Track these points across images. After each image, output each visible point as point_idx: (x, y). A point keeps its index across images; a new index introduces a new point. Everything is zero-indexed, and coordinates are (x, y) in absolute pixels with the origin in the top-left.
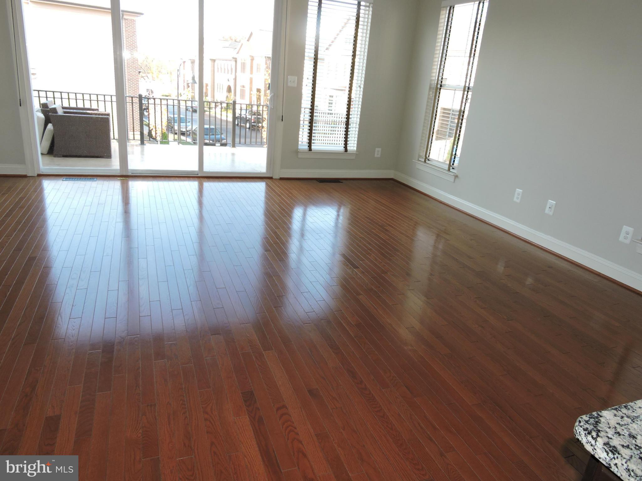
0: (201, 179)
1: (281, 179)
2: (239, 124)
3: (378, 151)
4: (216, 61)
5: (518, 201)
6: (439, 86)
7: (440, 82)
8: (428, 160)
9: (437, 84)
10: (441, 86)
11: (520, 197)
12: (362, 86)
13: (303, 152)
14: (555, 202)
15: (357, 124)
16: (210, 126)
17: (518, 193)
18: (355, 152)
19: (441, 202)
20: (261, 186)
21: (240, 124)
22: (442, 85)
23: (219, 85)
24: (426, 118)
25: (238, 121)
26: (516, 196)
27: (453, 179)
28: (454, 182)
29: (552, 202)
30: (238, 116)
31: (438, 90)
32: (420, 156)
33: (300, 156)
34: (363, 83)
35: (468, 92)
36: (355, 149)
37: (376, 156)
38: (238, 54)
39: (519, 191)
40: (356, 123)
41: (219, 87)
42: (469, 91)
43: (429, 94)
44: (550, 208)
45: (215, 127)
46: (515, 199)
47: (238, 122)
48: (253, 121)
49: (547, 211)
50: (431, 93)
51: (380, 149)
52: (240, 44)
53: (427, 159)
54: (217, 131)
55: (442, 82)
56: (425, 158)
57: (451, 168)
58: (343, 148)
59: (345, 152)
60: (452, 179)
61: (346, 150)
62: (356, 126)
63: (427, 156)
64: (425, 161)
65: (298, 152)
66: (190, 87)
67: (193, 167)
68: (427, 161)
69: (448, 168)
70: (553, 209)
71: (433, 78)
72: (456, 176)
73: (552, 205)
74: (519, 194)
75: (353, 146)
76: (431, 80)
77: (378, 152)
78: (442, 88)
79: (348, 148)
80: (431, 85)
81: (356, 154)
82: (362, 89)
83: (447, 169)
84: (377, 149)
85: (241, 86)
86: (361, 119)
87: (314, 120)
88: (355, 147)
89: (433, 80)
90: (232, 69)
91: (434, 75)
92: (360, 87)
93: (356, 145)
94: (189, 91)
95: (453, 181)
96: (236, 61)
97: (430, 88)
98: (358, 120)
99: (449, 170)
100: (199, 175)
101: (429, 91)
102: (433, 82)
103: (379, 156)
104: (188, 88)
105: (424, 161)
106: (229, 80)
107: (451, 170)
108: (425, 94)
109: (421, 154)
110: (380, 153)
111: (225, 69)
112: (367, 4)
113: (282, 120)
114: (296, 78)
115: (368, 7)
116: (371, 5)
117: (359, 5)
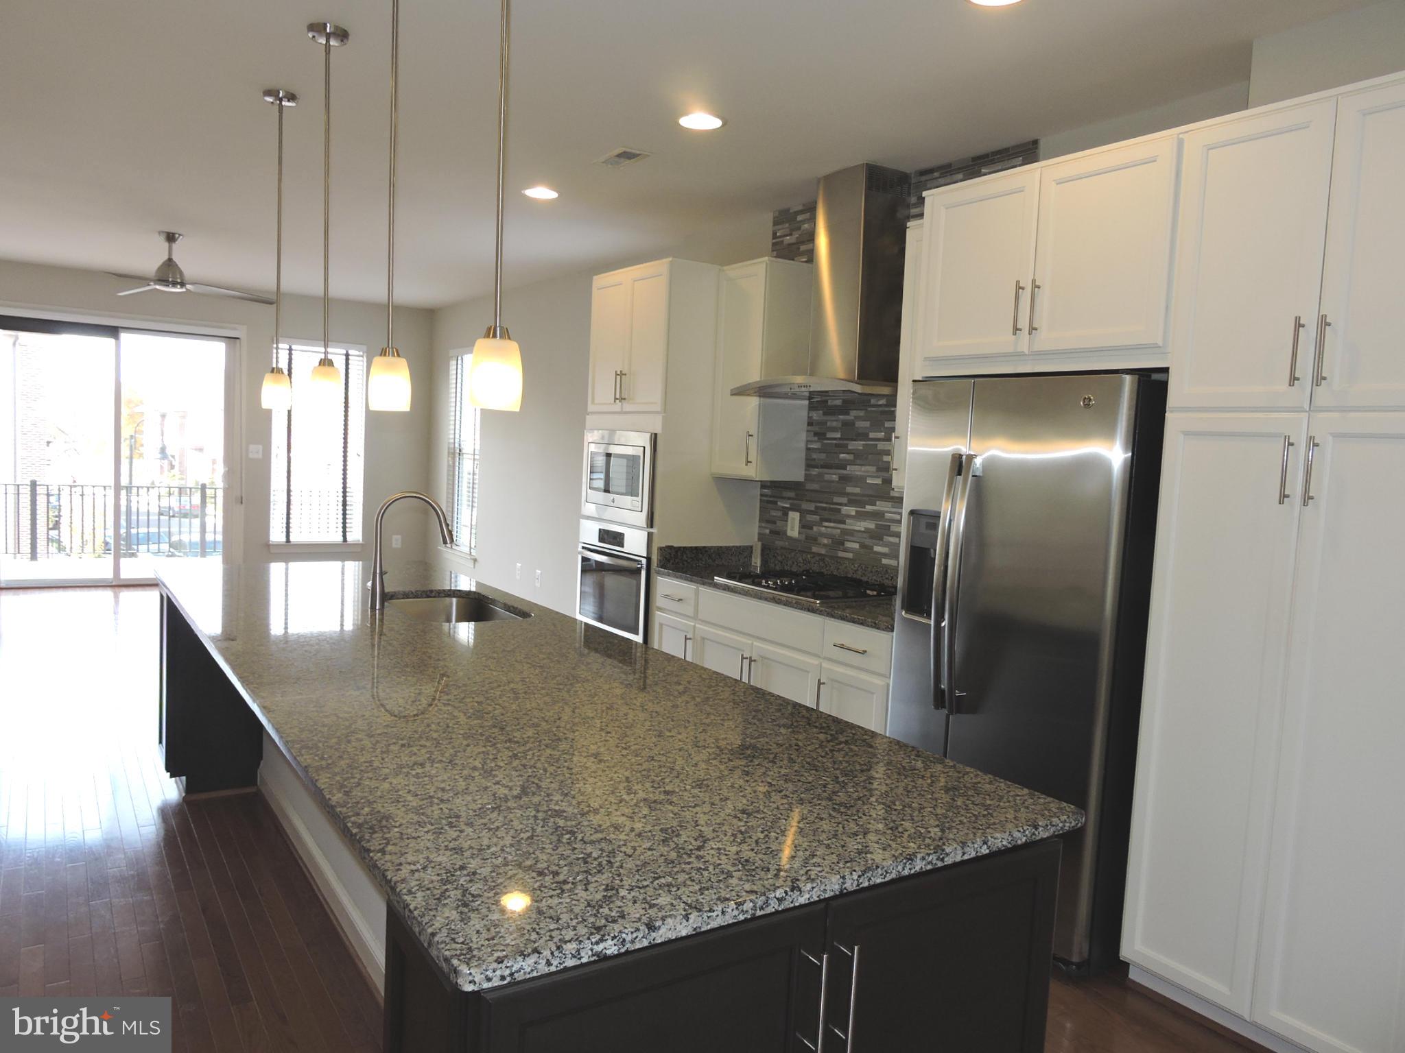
0: (117, 589)
12: (362, 454)
13: (278, 545)
15: (360, 504)
17: (518, 569)
18: (359, 543)
27: (473, 564)
28: (474, 567)
29: (538, 573)
33: (273, 550)
37: (394, 546)
40: (357, 503)
43: (448, 461)
44: (538, 579)
51: (399, 537)
58: (340, 537)
59: (344, 542)
62: (358, 506)
65: (270, 546)
66: (177, 468)
67: (108, 574)
69: (469, 551)
71: (452, 441)
72: (476, 560)
73: (539, 576)
76: (449, 443)
77: (397, 541)
79: (348, 537)
81: (362, 544)
82: (362, 459)
84: (395, 537)
87: (291, 500)
88: (359, 538)
89: (452, 443)
91: (452, 436)
92: (358, 455)
93: (360, 534)
94: (174, 476)
95: (472, 566)
97: (449, 453)
98: (361, 498)
99: (470, 554)
100: (114, 584)
101: (449, 457)
102: (452, 446)
103: (399, 546)
104: (172, 471)
108: (444, 460)
110: (399, 542)
112: (361, 353)
113: (242, 503)
114: (260, 447)
115: (362, 356)
116: (365, 354)
117: (347, 355)
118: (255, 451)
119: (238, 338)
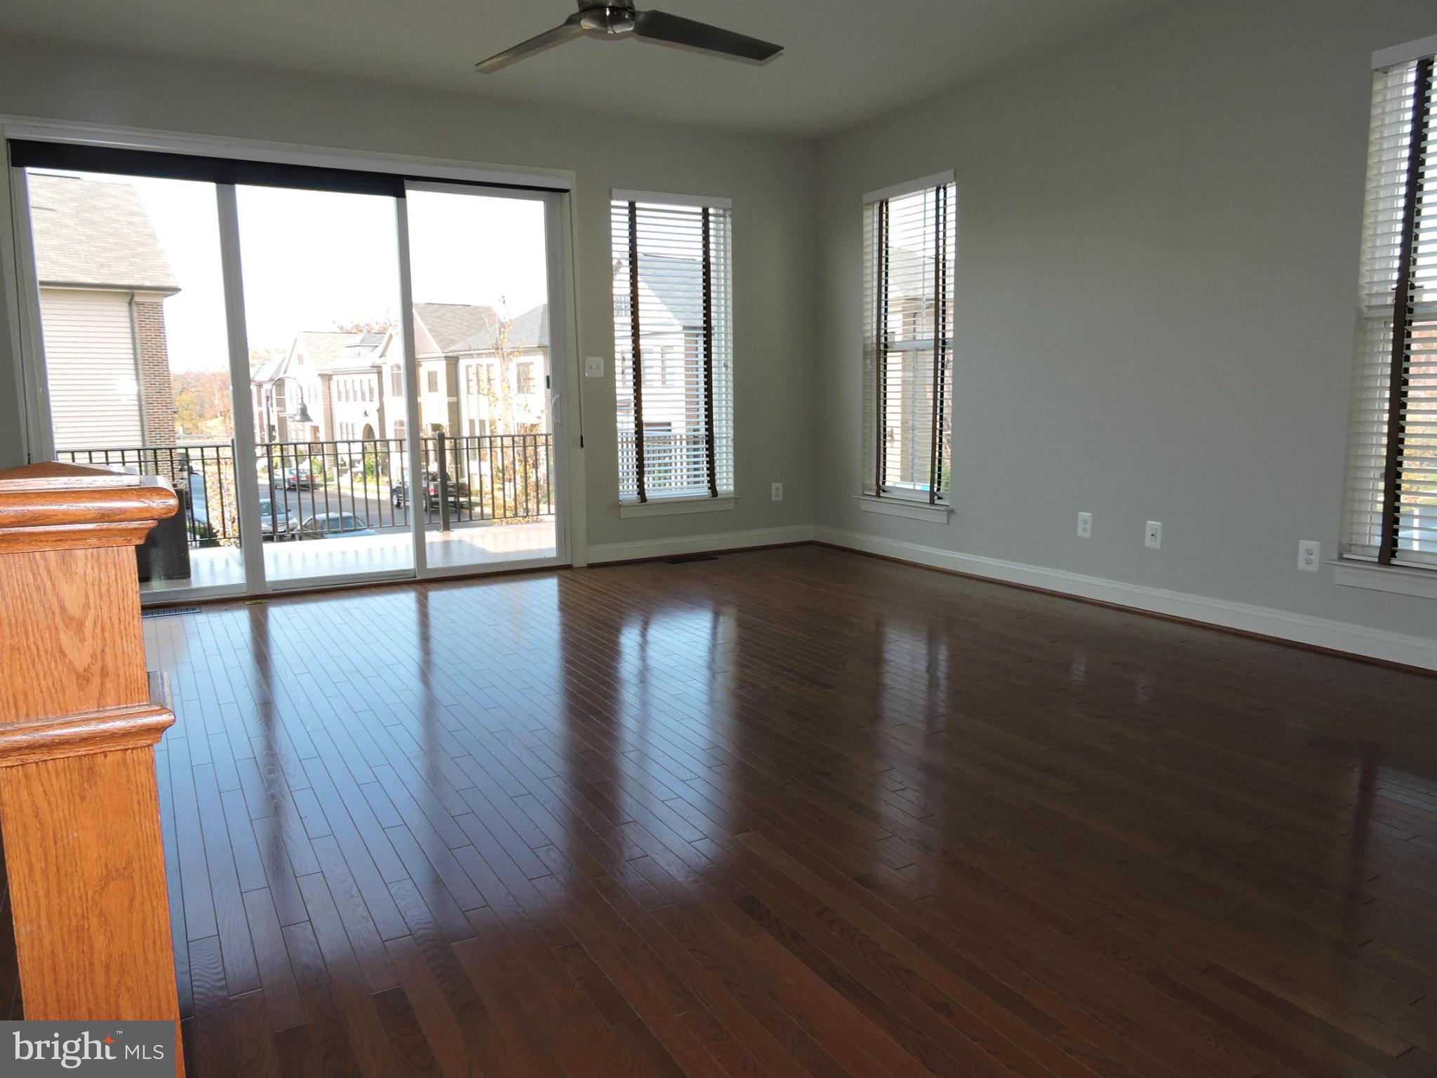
0: (425, 585)
1: (591, 566)
2: (402, 505)
3: (777, 489)
4: (334, 377)
5: (1088, 535)
6: (882, 347)
7: (883, 340)
8: (884, 491)
9: (879, 343)
10: (886, 346)
11: (1089, 526)
12: (730, 364)
13: (630, 506)
14: (1159, 523)
15: (730, 439)
16: (341, 514)
17: (1083, 520)
18: (731, 496)
19: (928, 568)
20: (549, 587)
21: (404, 503)
22: (888, 344)
23: (344, 426)
24: (867, 411)
25: (398, 497)
26: (1080, 526)
27: (946, 518)
28: (948, 523)
29: (1154, 525)
30: (398, 487)
31: (882, 355)
32: (865, 487)
33: (624, 514)
34: (730, 357)
35: (943, 350)
36: (731, 488)
37: (774, 499)
38: (383, 358)
39: (1084, 515)
40: (726, 438)
41: (344, 431)
42: (946, 346)
43: (865, 365)
44: (1153, 535)
45: (354, 514)
46: (1080, 533)
47: (398, 500)
48: (432, 494)
49: (1149, 542)
50: (868, 361)
51: (780, 485)
52: (387, 336)
53: (881, 491)
54: (359, 521)
55: (886, 339)
56: (876, 488)
57: (936, 497)
58: (706, 489)
59: (713, 496)
60: (942, 518)
61: (714, 492)
62: (727, 442)
63: (881, 483)
64: (878, 495)
65: (620, 506)
68: (882, 494)
69: (930, 498)
70: (1159, 536)
71: (868, 334)
72: (951, 512)
73: (1156, 530)
74: (1085, 522)
75: (726, 483)
76: (864, 339)
77: (777, 491)
78: (888, 350)
79: (718, 488)
80: (865, 346)
81: (735, 499)
82: (730, 371)
83: (929, 502)
84: (775, 485)
85: (395, 423)
86: (735, 428)
87: (645, 439)
88: (730, 484)
89: (869, 337)
90: (371, 390)
91: (869, 327)
92: (726, 366)
93: (731, 481)
95: (946, 522)
96: (380, 373)
97: (865, 354)
98: (731, 431)
99: (932, 502)
101: (865, 359)
102: (869, 341)
103: (780, 498)
105: (875, 494)
106: (368, 413)
107: (937, 502)
108: (855, 368)
109: (867, 482)
110: (781, 492)
111: (355, 392)
112: (721, 212)
113: (582, 446)
114: (601, 360)
115: (724, 216)
116: (728, 213)
117: (705, 214)
118: (593, 367)
119: (566, 191)
